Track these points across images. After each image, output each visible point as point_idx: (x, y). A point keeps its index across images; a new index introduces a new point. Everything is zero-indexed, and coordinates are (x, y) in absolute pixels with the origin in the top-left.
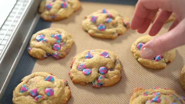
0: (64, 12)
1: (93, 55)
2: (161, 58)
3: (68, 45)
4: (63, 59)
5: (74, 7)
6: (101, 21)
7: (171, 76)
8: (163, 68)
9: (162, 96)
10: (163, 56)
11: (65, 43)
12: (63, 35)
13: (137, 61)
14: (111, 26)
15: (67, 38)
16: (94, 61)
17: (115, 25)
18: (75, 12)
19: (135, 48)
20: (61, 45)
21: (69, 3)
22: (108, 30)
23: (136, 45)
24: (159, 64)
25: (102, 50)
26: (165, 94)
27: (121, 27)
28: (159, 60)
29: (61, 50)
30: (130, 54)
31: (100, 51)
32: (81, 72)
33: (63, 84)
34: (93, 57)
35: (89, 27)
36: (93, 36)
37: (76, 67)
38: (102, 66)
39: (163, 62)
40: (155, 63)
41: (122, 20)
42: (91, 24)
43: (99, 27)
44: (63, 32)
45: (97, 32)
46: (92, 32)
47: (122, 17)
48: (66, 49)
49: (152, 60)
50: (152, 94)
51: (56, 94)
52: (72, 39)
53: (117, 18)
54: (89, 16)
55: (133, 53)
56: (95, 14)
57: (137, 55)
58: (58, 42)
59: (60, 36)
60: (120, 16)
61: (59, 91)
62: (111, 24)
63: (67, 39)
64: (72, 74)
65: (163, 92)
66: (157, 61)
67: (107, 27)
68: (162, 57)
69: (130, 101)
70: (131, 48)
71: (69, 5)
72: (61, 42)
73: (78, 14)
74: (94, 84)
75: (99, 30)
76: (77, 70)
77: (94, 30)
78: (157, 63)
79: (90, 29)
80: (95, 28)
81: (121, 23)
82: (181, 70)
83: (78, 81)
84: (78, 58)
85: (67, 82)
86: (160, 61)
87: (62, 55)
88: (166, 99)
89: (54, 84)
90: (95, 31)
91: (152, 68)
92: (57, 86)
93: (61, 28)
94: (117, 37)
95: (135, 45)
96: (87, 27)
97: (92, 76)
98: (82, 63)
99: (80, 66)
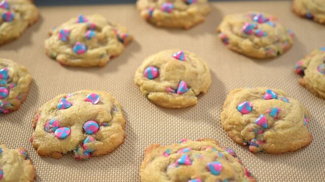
0: (9, 28)
1: (72, 101)
2: (187, 89)
3: (22, 86)
4: (15, 113)
5: (26, 17)
6: (77, 36)
7: (208, 116)
8: (192, 106)
9: (193, 154)
10: (191, 85)
11: (16, 83)
12: (12, 70)
13: (148, 99)
14: (95, 44)
15: (19, 74)
16: (74, 112)
17: (103, 42)
18: (29, 26)
19: (142, 77)
20: (9, 89)
21: (17, 11)
22: (91, 52)
23: (143, 72)
24: (184, 99)
25: (87, 91)
26: (199, 150)
27: (113, 43)
28: (184, 93)
29: (11, 96)
30: (135, 89)
31: (85, 93)
32: (51, 135)
33: (19, 157)
34: (72, 105)
35: (58, 50)
36: (66, 65)
37: (43, 127)
38: (88, 120)
39: (192, 95)
40: (177, 98)
41: (115, 31)
42: (61, 45)
43: (75, 48)
44: (10, 64)
45: (72, 57)
46: (63, 59)
47: (115, 26)
48: (20, 94)
49: (172, 95)
50: (176, 152)
51: (6, 176)
52: (28, 75)
53: (106, 29)
54: (55, 31)
55: (139, 86)
56: (66, 27)
57: (145, 89)
58: (3, 84)
59: (6, 71)
60: (110, 24)
61: (13, 170)
62: (95, 40)
63: (18, 76)
64: (37, 140)
65: (196, 146)
66: (181, 94)
67: (90, 47)
68: (189, 87)
69: (142, 170)
70: (134, 77)
71: (17, 16)
72: (8, 83)
73: (37, 29)
74: (76, 154)
75: (75, 54)
76: (44, 132)
77: (67, 54)
78: (182, 97)
79: (59, 53)
80: (69, 50)
81: (112, 37)
82: (223, 104)
83: (48, 152)
84: (46, 110)
85: (27, 152)
86: (186, 93)
87: (12, 105)
88: (200, 157)
89: (2, 159)
90: (68, 56)
91: (174, 107)
92: (8, 162)
93: (7, 58)
94: (108, 62)
95: (140, 72)
96: (54, 50)
97: (71, 140)
98: (52, 118)
99: (50, 124)
